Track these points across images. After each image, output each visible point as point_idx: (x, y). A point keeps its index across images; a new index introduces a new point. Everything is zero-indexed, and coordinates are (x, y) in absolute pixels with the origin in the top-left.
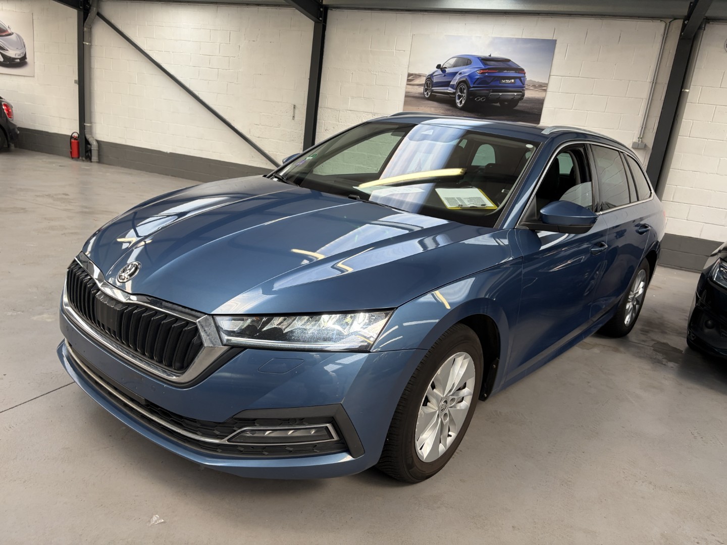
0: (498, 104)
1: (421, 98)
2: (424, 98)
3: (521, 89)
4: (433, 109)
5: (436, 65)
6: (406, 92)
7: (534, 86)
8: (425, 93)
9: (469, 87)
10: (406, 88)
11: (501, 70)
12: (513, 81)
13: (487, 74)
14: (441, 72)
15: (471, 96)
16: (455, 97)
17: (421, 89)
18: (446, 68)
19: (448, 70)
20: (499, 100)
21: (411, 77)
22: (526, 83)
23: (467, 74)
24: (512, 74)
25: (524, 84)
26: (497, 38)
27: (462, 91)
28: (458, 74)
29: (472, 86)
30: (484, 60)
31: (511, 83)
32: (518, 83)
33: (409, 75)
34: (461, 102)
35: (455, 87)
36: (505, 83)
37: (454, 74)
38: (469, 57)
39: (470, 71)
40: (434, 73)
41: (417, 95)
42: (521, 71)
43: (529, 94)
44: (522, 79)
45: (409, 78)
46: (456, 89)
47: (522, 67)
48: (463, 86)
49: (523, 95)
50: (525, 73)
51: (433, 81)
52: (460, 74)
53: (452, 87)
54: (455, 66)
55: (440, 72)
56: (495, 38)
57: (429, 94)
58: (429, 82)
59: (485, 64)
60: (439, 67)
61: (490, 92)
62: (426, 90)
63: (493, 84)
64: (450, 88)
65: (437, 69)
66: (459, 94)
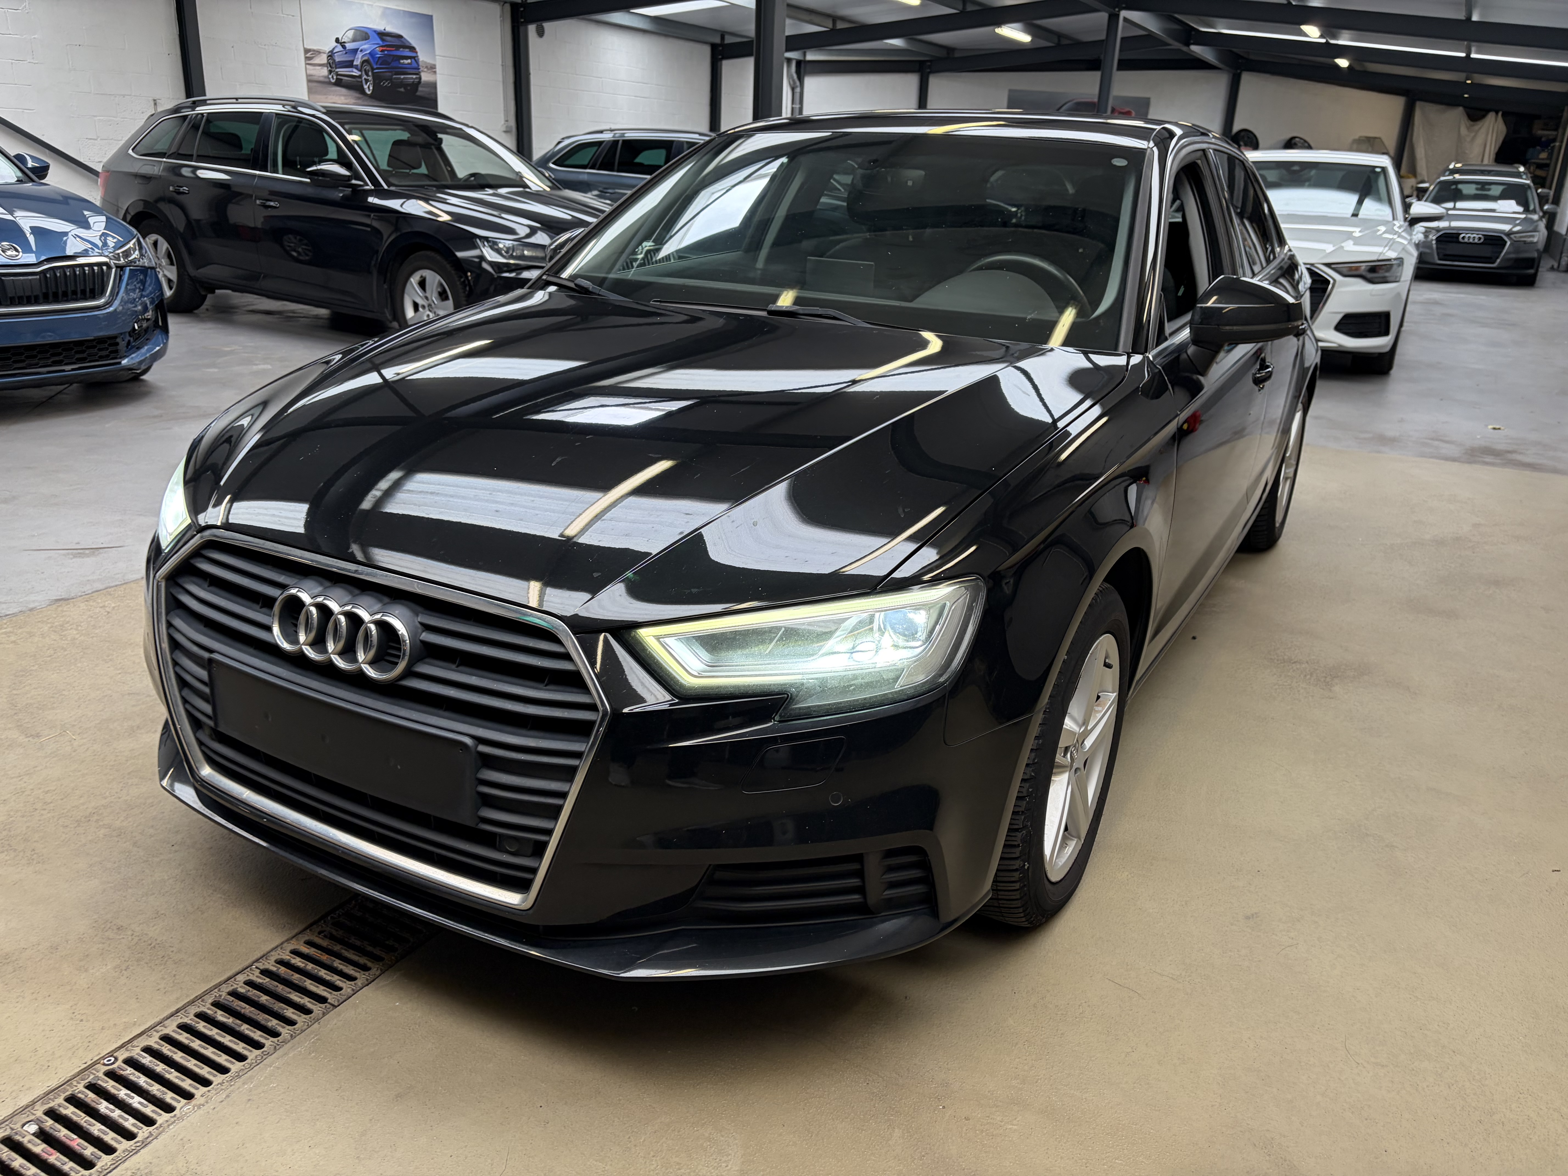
0: (402, 90)
1: (326, 83)
2: (330, 83)
3: (416, 69)
4: (343, 98)
5: (334, 38)
6: (308, 76)
7: (426, 67)
8: (330, 76)
9: (373, 69)
10: (306, 69)
11: (398, 47)
12: (409, 61)
13: (386, 52)
14: (342, 49)
15: (377, 79)
16: (362, 82)
17: (324, 71)
18: (344, 42)
19: (349, 46)
20: (403, 84)
21: (310, 54)
22: (420, 64)
23: (368, 52)
24: (407, 53)
25: (418, 65)
26: (388, 9)
27: (367, 75)
28: (359, 52)
29: (375, 67)
30: (382, 35)
31: (408, 64)
32: (414, 65)
33: (307, 51)
34: (369, 87)
35: (359, 66)
36: (403, 64)
37: (355, 51)
38: (365, 30)
39: (370, 48)
40: (334, 49)
41: (322, 79)
42: (412, 49)
43: (425, 77)
44: (415, 58)
45: (308, 55)
46: (360, 71)
47: (414, 43)
48: (368, 68)
49: (420, 78)
50: (417, 52)
51: (334, 60)
52: (361, 51)
53: (356, 67)
54: (354, 40)
55: (340, 48)
56: (385, 9)
57: (335, 77)
58: (331, 61)
59: (383, 40)
60: (337, 40)
61: (392, 76)
62: (330, 72)
63: (394, 64)
64: (355, 70)
65: (336, 44)
66: (365, 77)
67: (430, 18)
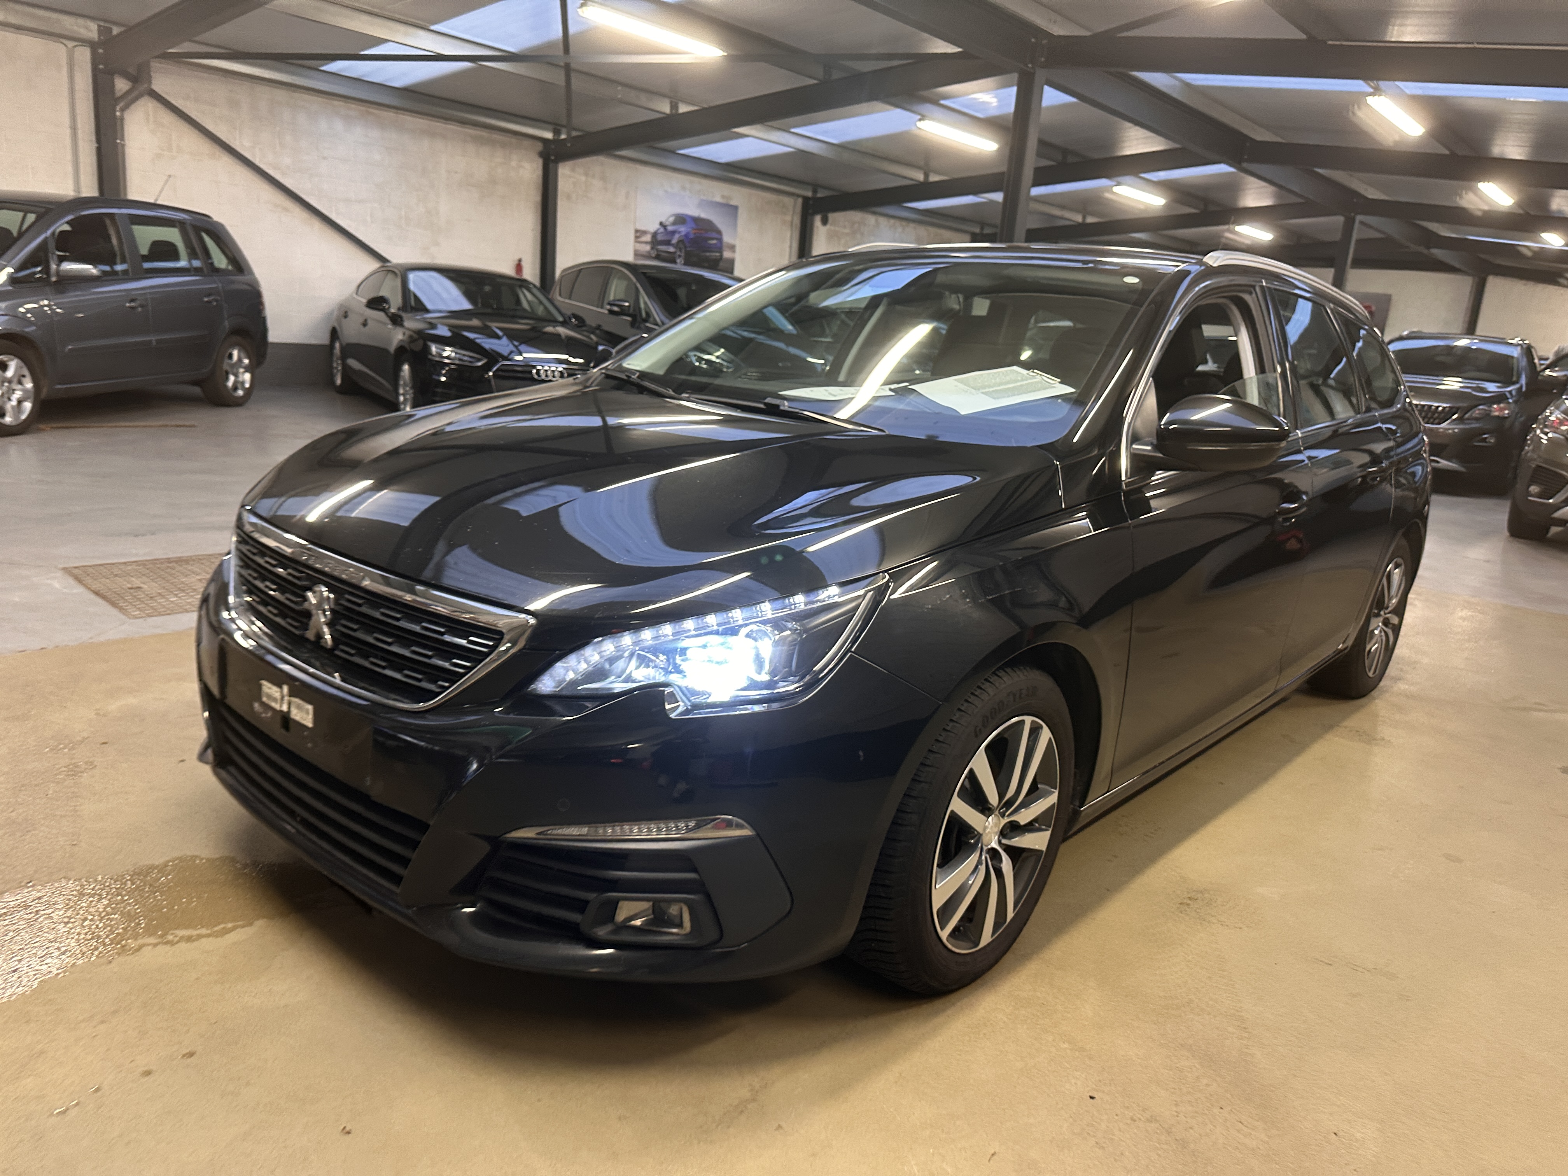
1: (648, 257)
2: (651, 257)
3: (720, 248)
5: (658, 222)
6: (634, 250)
7: (729, 247)
8: (652, 252)
9: (686, 247)
10: (635, 246)
11: (707, 230)
12: (715, 241)
13: (697, 234)
14: (664, 231)
15: (688, 254)
16: (676, 256)
17: (648, 248)
18: (666, 225)
19: (670, 228)
20: (707, 259)
21: (639, 234)
22: (724, 244)
23: (683, 233)
24: (714, 235)
25: (722, 245)
26: (704, 200)
27: (680, 251)
28: (676, 233)
29: (688, 245)
30: (696, 220)
31: (715, 244)
32: (719, 245)
33: (637, 231)
34: (681, 261)
35: (675, 245)
36: (710, 244)
37: (673, 233)
38: (684, 217)
39: (686, 230)
40: (657, 230)
41: (645, 253)
42: (719, 232)
43: (727, 254)
44: (720, 240)
45: (638, 234)
46: (676, 248)
47: (720, 228)
48: (681, 246)
49: (721, 256)
50: (722, 235)
51: (657, 239)
52: (679, 232)
53: (673, 245)
54: (674, 223)
55: (662, 230)
56: (702, 200)
57: (655, 252)
58: (654, 240)
59: (696, 224)
60: (661, 224)
61: (700, 252)
62: (652, 248)
63: (702, 244)
64: (671, 247)
65: (660, 227)
66: (678, 253)
67: (736, 208)
